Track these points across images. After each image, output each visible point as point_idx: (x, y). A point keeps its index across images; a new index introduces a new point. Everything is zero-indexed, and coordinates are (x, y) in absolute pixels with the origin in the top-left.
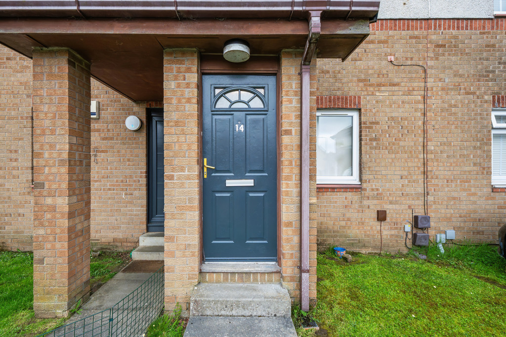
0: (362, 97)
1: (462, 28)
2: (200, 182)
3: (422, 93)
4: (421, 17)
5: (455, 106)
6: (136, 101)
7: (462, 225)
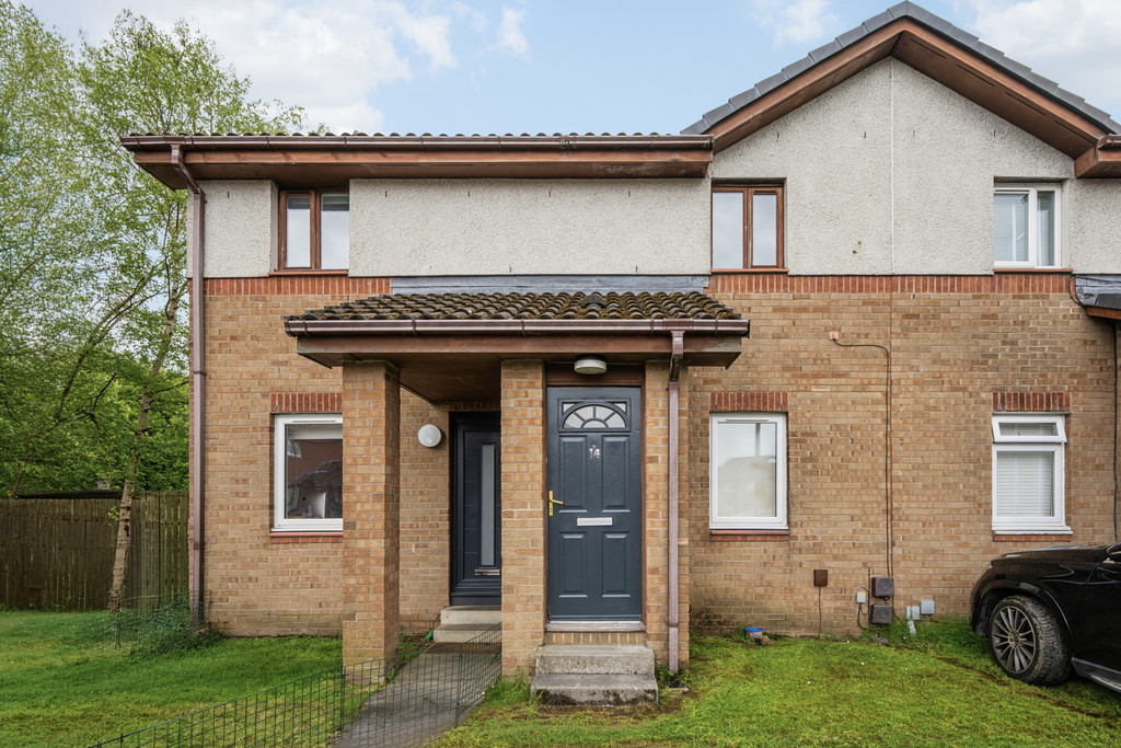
0: (789, 394)
1: (946, 289)
2: (544, 521)
3: (884, 388)
4: (880, 273)
5: (935, 408)
6: (435, 402)
7: (947, 592)
